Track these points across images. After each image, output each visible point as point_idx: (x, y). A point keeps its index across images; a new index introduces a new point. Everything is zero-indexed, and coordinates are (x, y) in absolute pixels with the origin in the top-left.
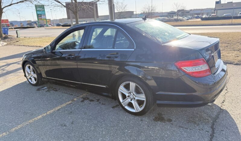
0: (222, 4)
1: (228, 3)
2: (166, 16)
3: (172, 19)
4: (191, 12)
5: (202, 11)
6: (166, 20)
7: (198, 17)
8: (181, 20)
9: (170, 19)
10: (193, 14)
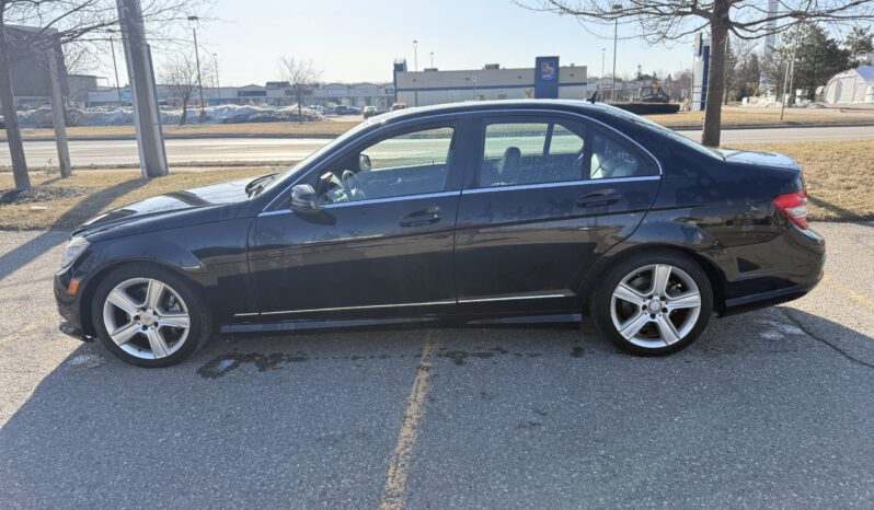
0: (411, 73)
1: (426, 70)
2: (234, 101)
3: (280, 114)
4: (318, 93)
5: (352, 91)
6: (259, 115)
7: (343, 111)
8: (311, 119)
9: (272, 112)
10: (323, 99)
